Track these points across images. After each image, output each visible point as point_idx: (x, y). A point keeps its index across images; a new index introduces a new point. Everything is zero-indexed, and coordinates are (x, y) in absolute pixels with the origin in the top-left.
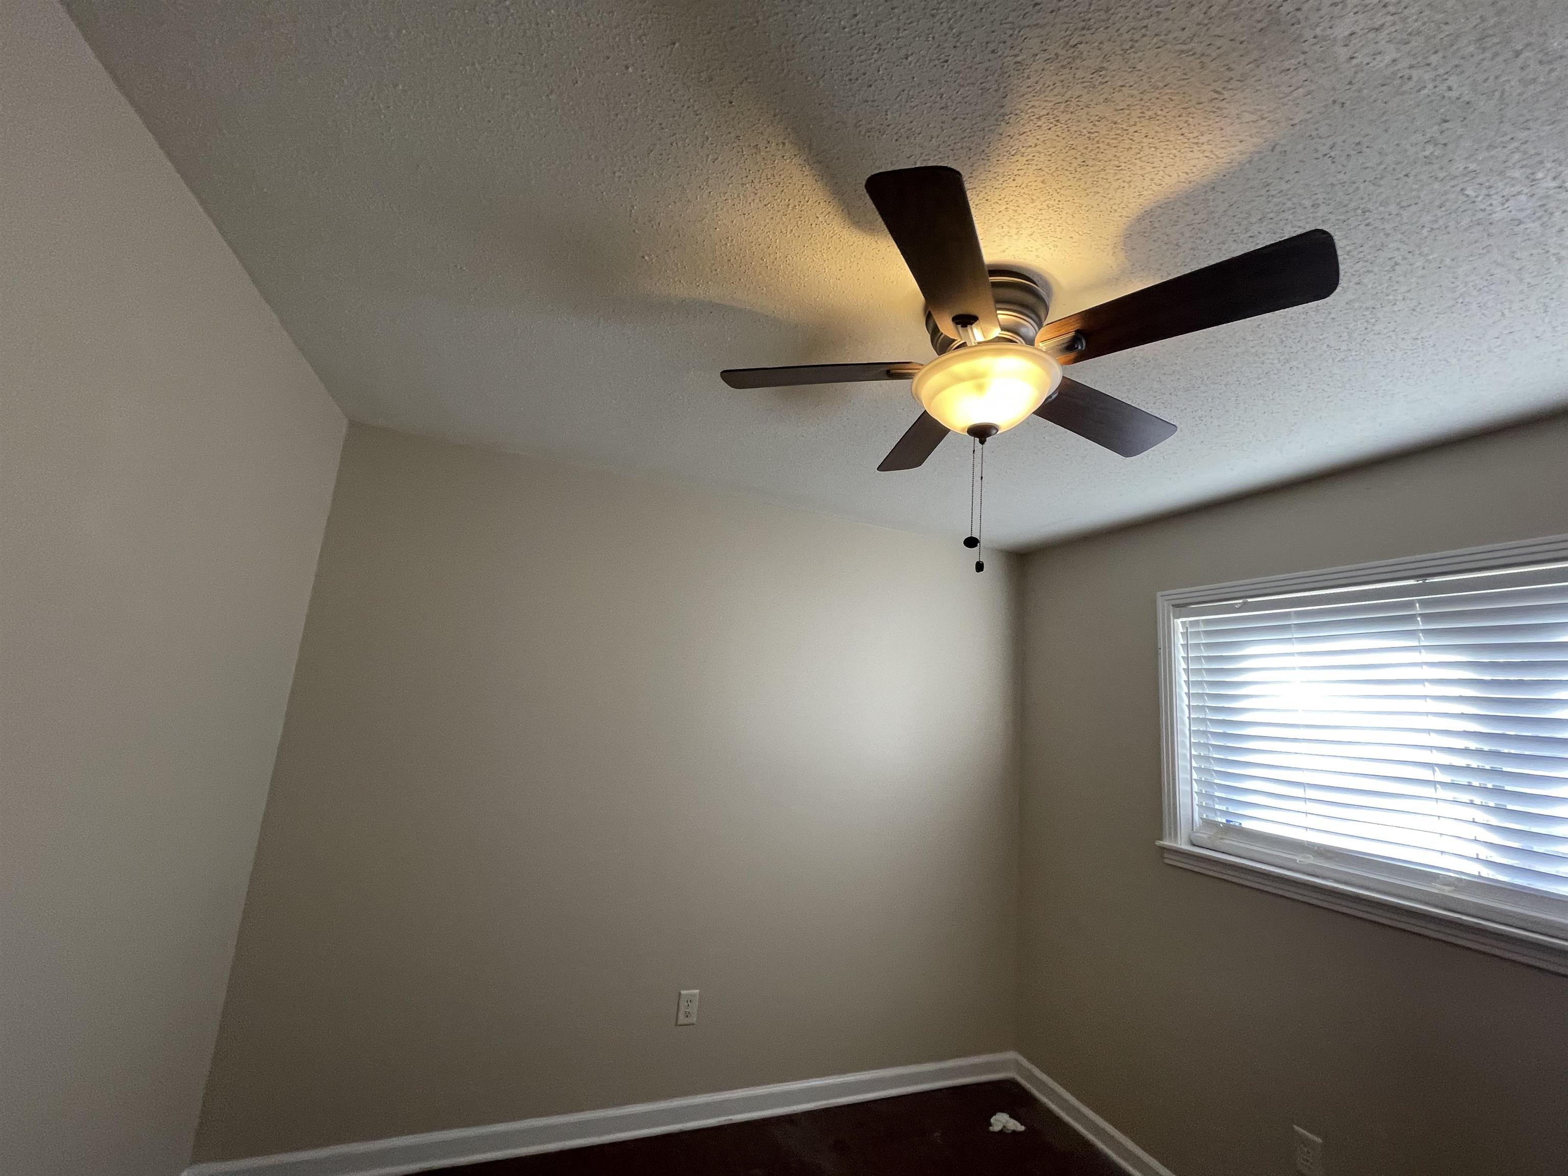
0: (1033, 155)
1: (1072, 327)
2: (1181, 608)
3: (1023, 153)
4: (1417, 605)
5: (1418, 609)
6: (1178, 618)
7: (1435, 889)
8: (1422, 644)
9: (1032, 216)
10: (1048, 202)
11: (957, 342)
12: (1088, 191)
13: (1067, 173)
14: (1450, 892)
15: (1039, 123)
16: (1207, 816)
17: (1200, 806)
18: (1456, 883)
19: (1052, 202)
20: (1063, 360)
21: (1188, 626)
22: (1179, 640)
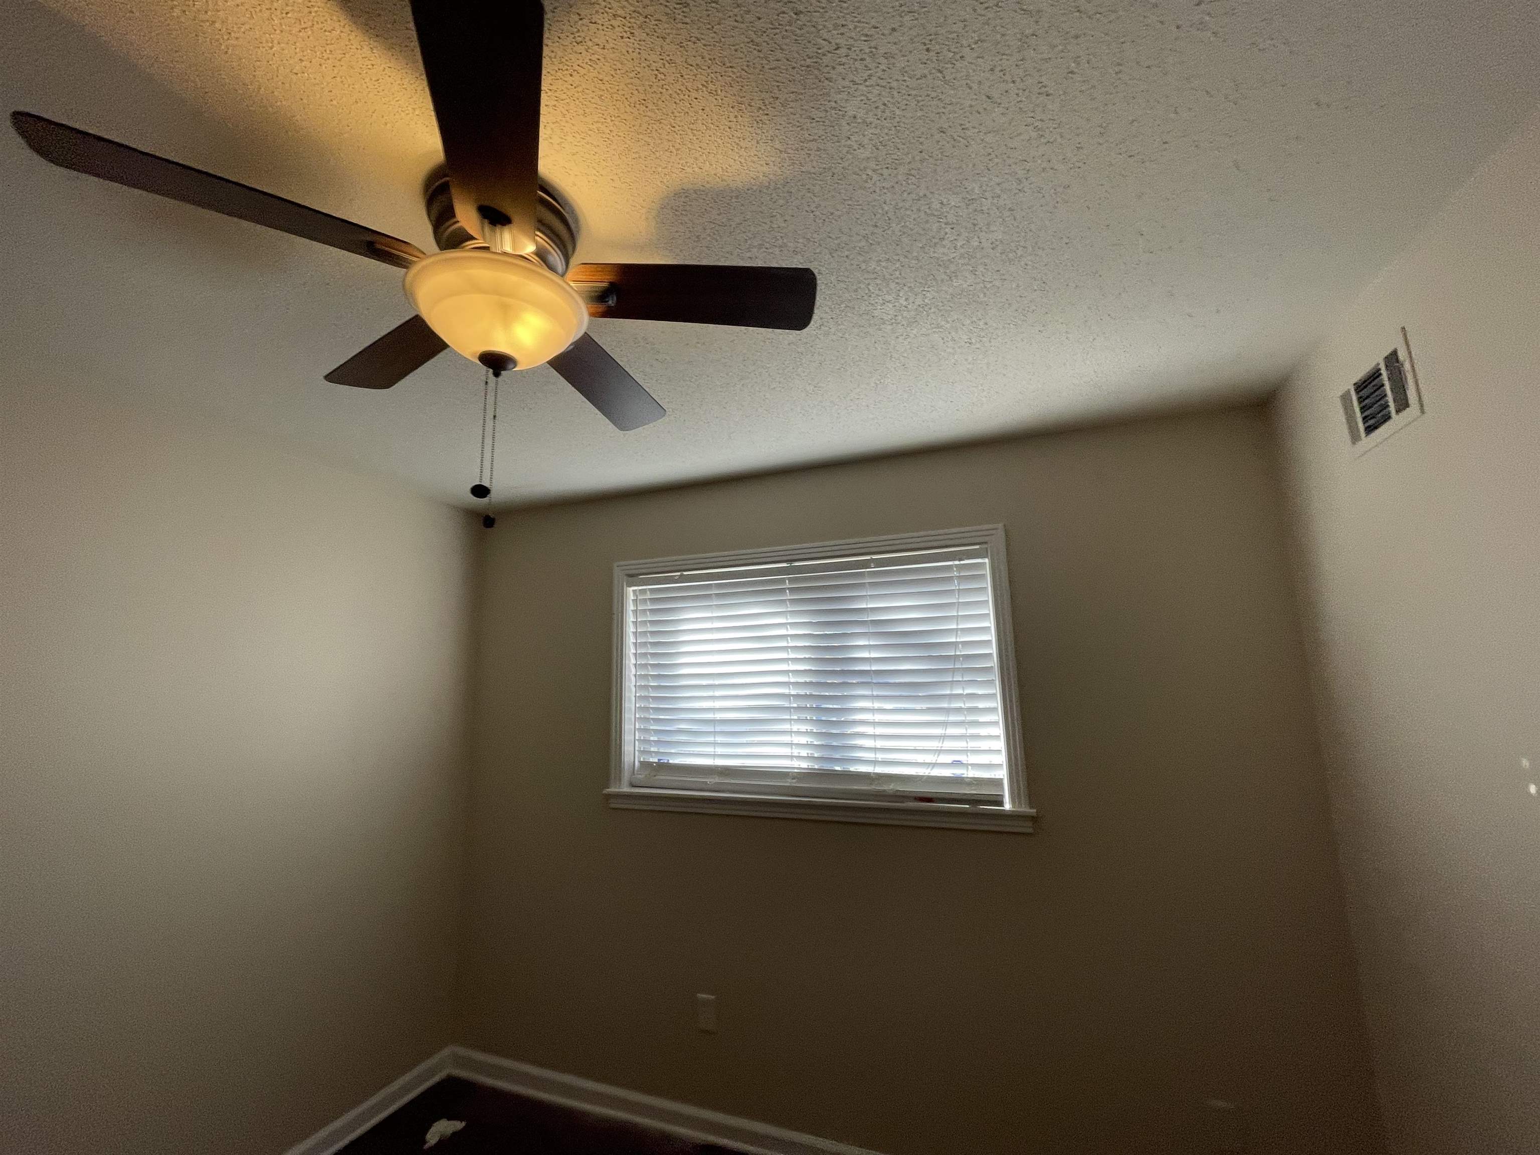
0: (599, 57)
1: (608, 277)
2: (633, 578)
3: (589, 48)
4: (787, 581)
5: (787, 585)
6: (630, 587)
7: (788, 783)
8: (789, 609)
9: (580, 133)
10: (600, 125)
11: (476, 241)
12: (641, 136)
13: (627, 103)
14: (795, 783)
15: (613, 22)
16: (644, 759)
17: (639, 751)
18: (798, 776)
19: (603, 127)
20: (592, 310)
21: (638, 594)
22: (630, 607)
